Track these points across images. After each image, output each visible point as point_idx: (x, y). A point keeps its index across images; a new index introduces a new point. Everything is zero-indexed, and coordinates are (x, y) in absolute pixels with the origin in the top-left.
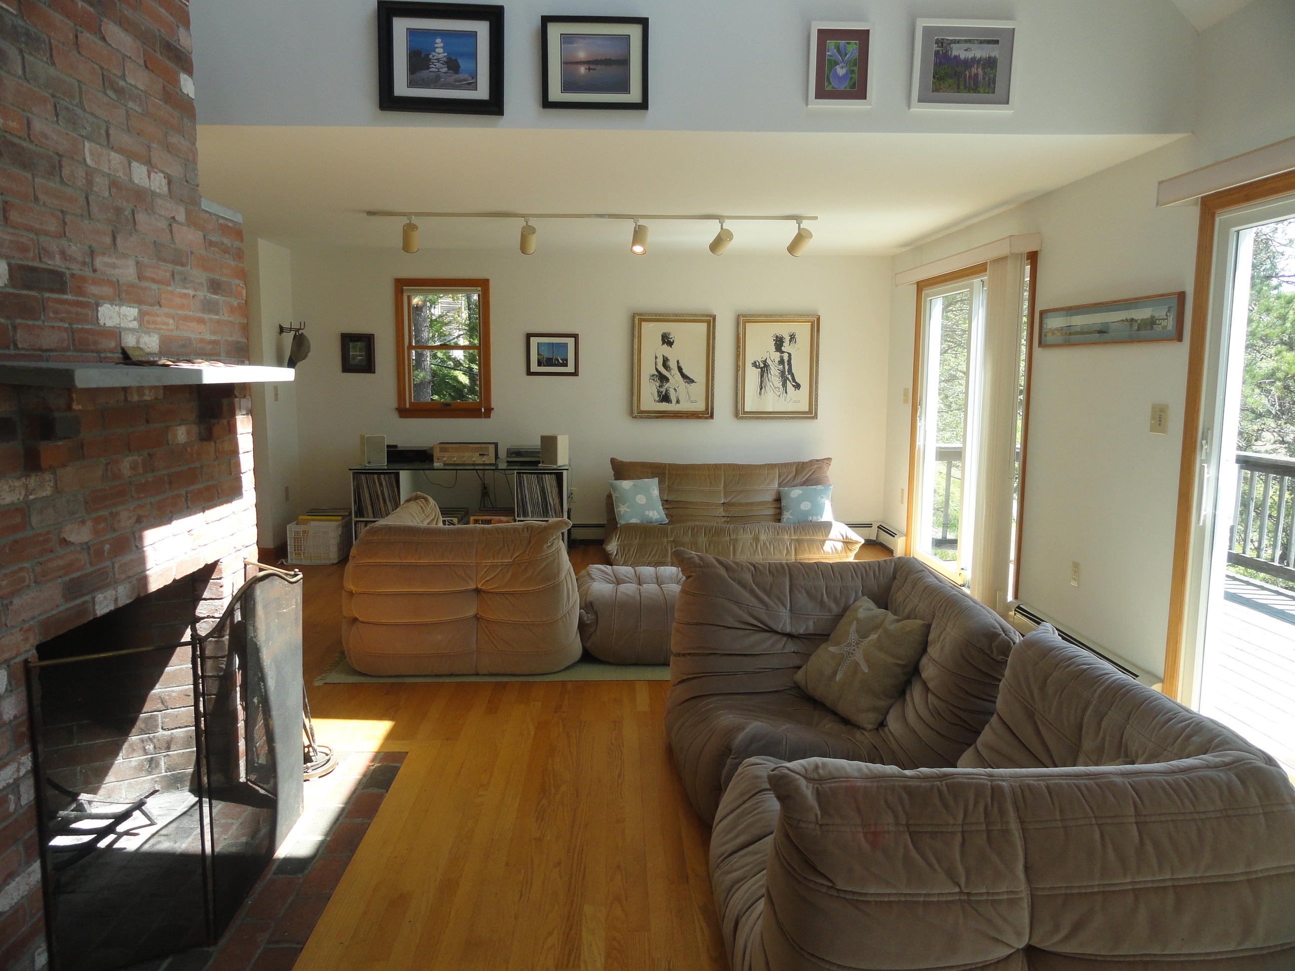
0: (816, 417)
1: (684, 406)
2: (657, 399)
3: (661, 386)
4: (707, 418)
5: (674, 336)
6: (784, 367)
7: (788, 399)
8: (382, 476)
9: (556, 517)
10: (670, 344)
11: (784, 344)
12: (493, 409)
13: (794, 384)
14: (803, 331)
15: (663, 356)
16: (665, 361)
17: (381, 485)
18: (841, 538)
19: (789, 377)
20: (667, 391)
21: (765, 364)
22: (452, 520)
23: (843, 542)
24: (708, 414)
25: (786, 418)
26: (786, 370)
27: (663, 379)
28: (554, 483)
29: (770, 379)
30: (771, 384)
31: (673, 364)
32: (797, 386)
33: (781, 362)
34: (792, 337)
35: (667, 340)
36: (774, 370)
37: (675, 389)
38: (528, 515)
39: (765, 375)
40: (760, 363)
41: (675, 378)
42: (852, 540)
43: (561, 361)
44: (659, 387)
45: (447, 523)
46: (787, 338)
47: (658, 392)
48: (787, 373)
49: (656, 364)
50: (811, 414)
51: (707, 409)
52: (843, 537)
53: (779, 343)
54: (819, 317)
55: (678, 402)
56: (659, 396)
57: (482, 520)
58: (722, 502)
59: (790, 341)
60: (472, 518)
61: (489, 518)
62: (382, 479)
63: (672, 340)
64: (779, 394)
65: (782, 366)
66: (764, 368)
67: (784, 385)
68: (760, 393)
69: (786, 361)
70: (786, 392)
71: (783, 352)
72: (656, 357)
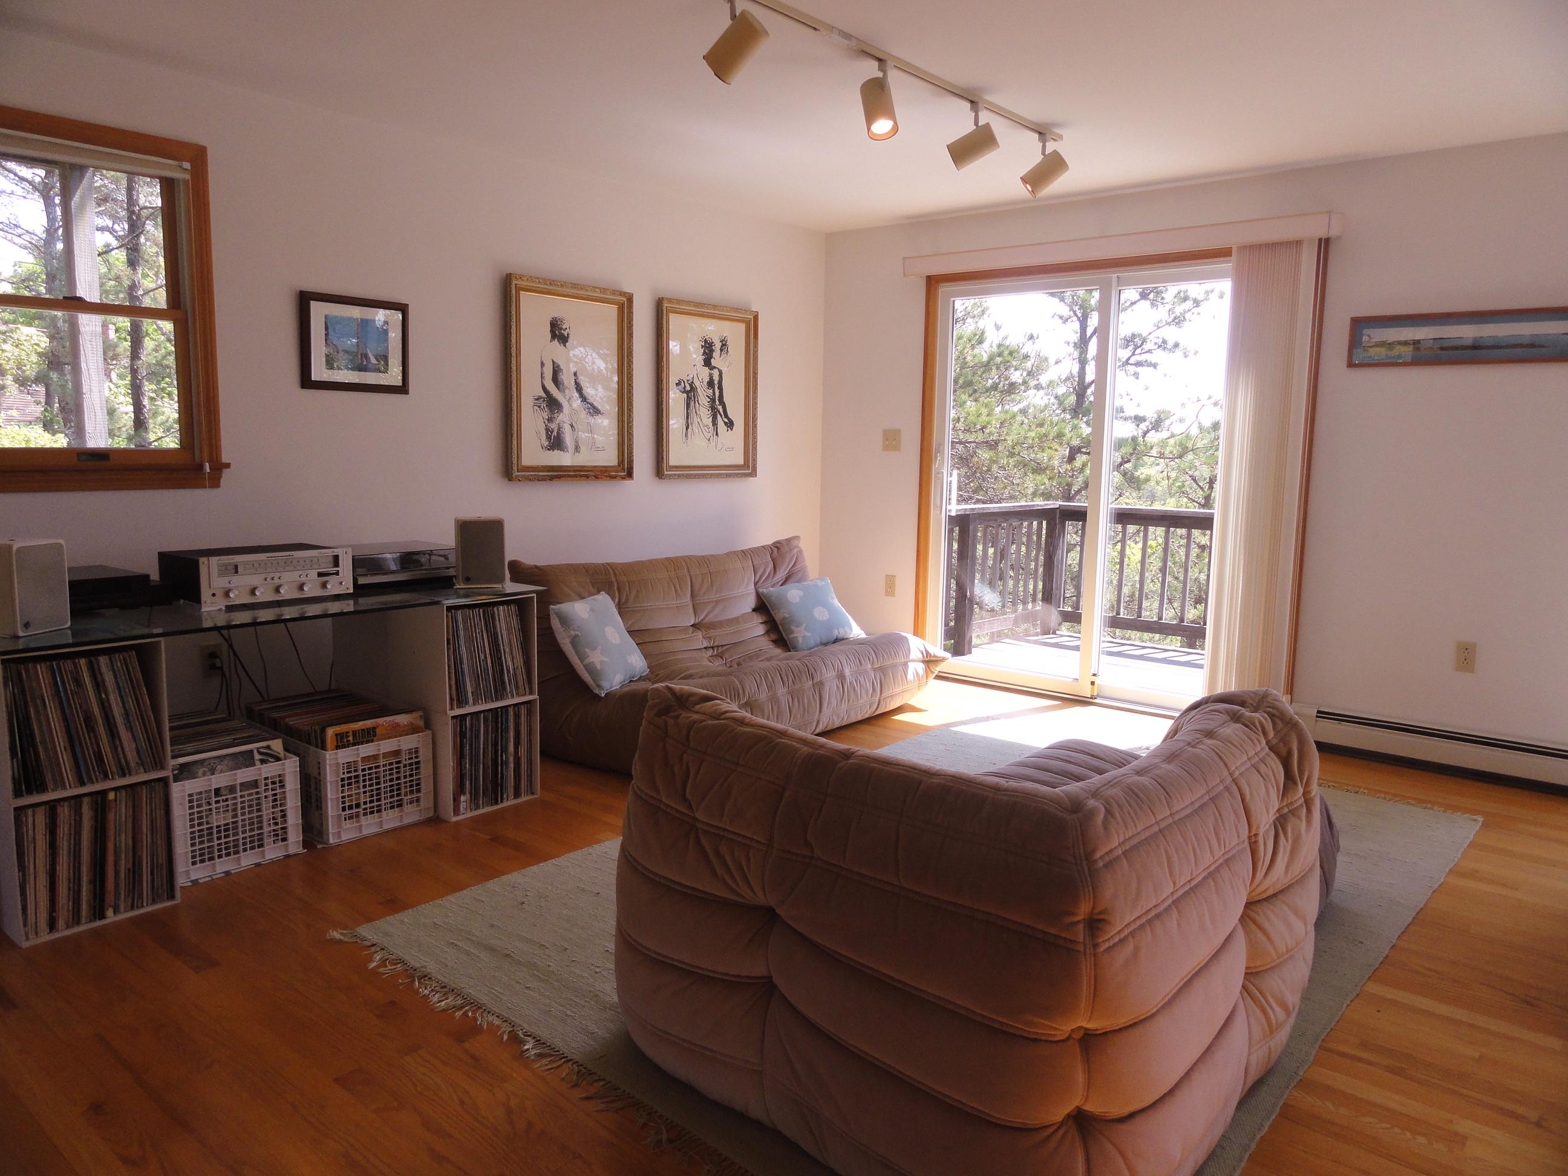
0: (754, 473)
1: (585, 459)
2: (546, 443)
3: (550, 420)
4: (623, 478)
5: (570, 326)
6: (714, 393)
7: (719, 446)
8: (103, 660)
9: (518, 695)
10: (563, 340)
11: (714, 355)
12: (228, 466)
13: (726, 420)
14: (736, 333)
15: (553, 362)
16: (556, 371)
17: (99, 685)
18: (921, 656)
19: (720, 408)
20: (559, 428)
21: (691, 385)
22: (268, 747)
23: (923, 662)
24: (625, 469)
25: (718, 476)
26: (717, 397)
27: (553, 404)
28: (515, 622)
29: (698, 412)
30: (699, 420)
31: (567, 379)
32: (730, 424)
33: (711, 384)
34: (724, 345)
35: (558, 332)
36: (703, 395)
37: (572, 426)
38: (467, 703)
39: (692, 403)
40: (687, 385)
41: (570, 403)
42: (937, 657)
43: (373, 361)
44: (548, 420)
45: (257, 757)
46: (718, 346)
47: (547, 430)
48: (717, 403)
49: (542, 377)
50: (748, 468)
51: (621, 462)
52: (923, 654)
53: (708, 349)
54: (757, 315)
55: (577, 449)
56: (549, 437)
57: (354, 733)
58: (692, 623)
59: (721, 350)
60: (330, 732)
61: (369, 723)
62: (104, 669)
63: (565, 333)
64: (708, 436)
65: (711, 391)
66: (690, 393)
67: (714, 423)
68: (686, 435)
69: (716, 382)
70: (717, 434)
71: (712, 368)
72: (542, 364)
